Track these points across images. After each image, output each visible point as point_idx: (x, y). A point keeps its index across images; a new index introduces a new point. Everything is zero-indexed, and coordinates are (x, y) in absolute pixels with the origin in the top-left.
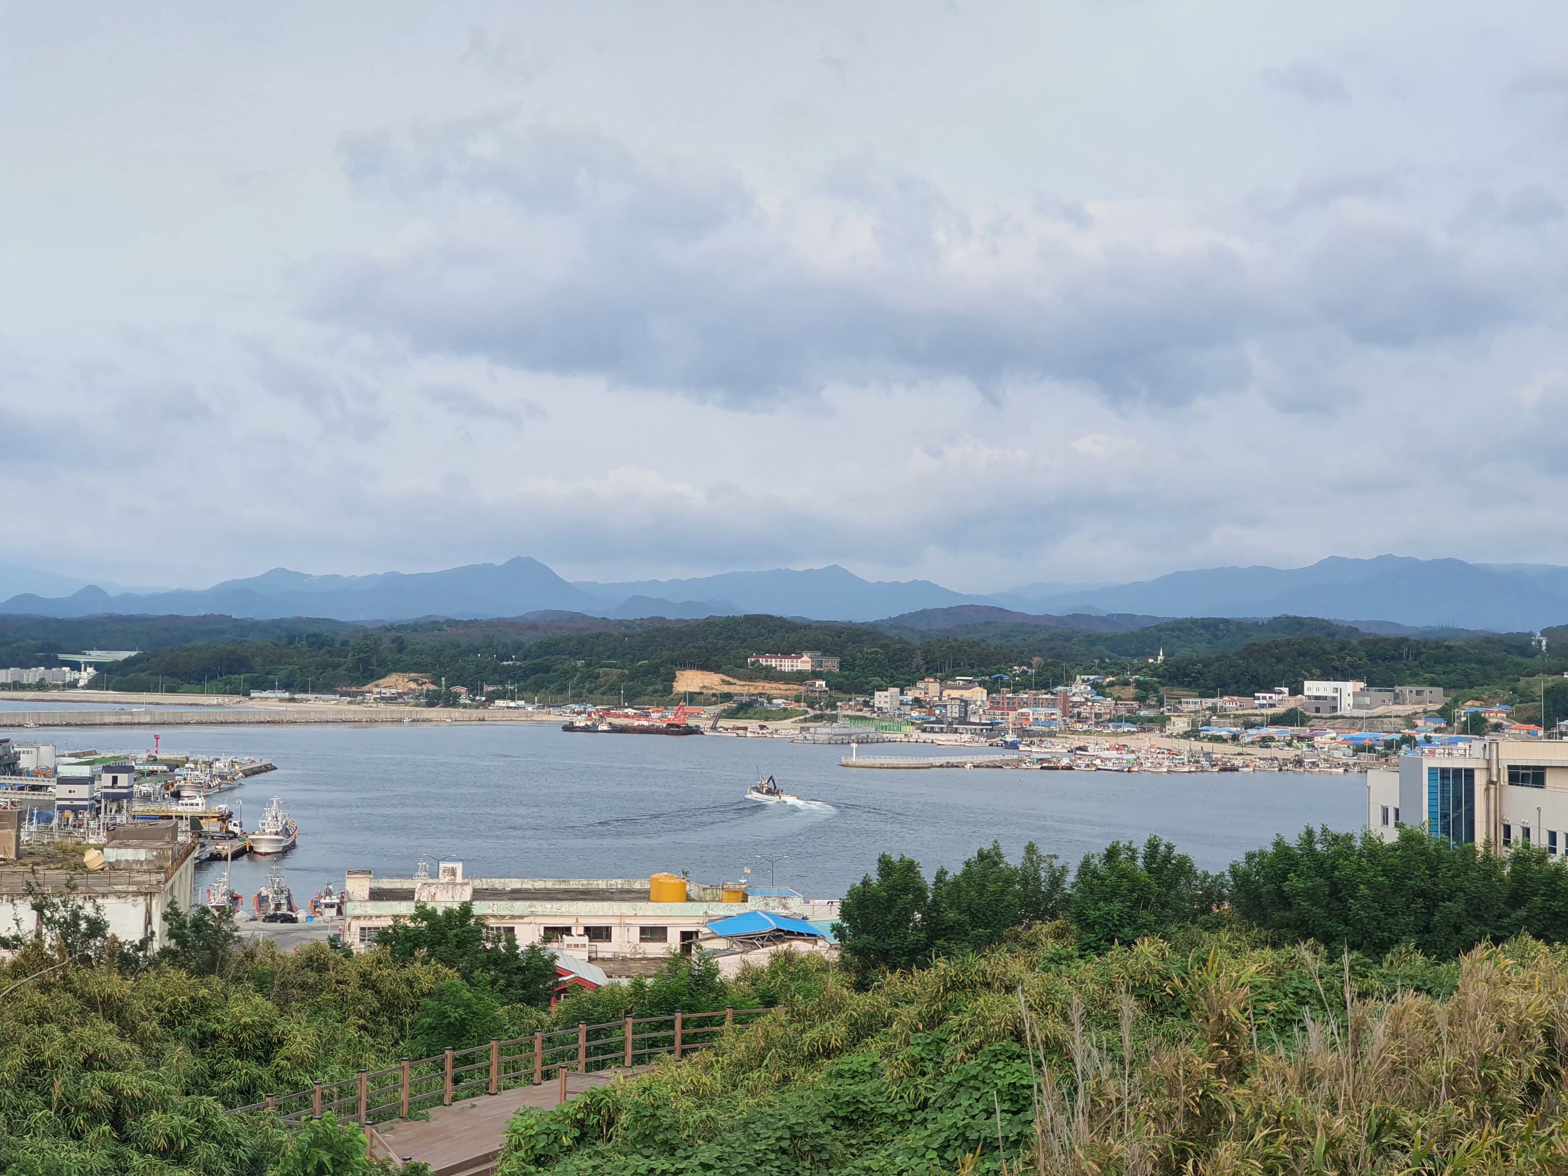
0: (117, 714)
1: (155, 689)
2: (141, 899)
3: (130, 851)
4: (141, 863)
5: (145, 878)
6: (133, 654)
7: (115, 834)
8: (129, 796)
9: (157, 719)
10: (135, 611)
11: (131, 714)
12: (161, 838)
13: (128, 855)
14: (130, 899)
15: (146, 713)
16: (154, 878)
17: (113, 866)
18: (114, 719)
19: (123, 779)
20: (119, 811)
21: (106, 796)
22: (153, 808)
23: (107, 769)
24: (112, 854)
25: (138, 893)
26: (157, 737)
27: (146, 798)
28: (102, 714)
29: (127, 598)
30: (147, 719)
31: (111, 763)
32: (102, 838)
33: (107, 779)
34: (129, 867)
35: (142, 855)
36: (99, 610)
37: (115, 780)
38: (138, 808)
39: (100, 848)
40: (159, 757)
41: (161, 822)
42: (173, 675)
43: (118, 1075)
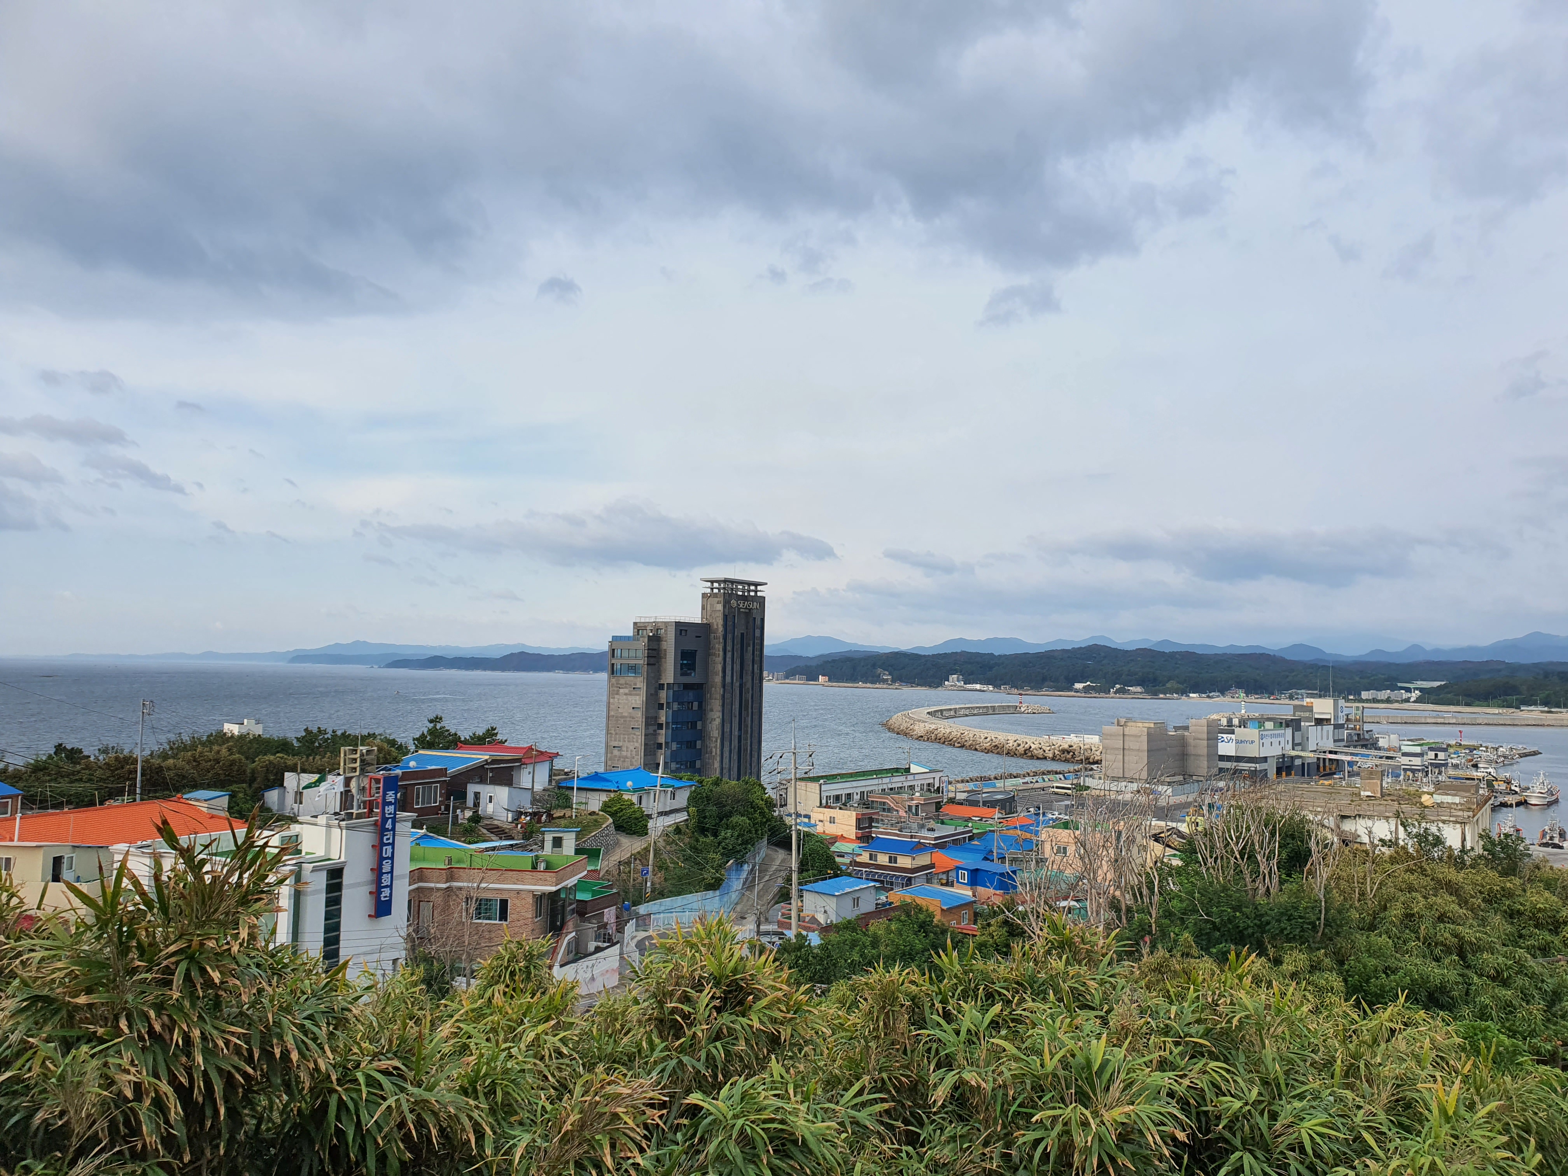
0: (1435, 717)
1: (1458, 704)
2: (1458, 826)
3: (1450, 797)
4: (1457, 804)
5: (1460, 813)
6: (1443, 683)
7: (1439, 787)
8: (1446, 765)
9: (1460, 721)
10: (1442, 659)
11: (1444, 718)
12: (1469, 791)
13: (1448, 799)
14: (1451, 825)
15: (1453, 717)
16: (1466, 814)
17: (1439, 805)
18: (1433, 721)
19: (1441, 755)
20: (1440, 773)
21: (1431, 764)
22: (1459, 773)
23: (1431, 749)
24: (1438, 798)
25: (1456, 822)
26: (1461, 732)
27: (1456, 766)
28: (1426, 717)
29: (1437, 651)
30: (1454, 721)
31: (1433, 746)
32: (1431, 788)
33: (1432, 754)
34: (1450, 806)
35: (1457, 800)
36: (1421, 658)
37: (1436, 755)
38: (1451, 772)
39: (1431, 794)
40: (1463, 743)
41: (1468, 782)
42: (1469, 696)
43: (1461, 928)
